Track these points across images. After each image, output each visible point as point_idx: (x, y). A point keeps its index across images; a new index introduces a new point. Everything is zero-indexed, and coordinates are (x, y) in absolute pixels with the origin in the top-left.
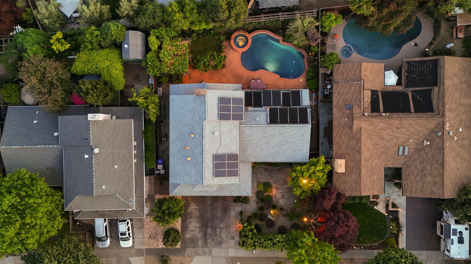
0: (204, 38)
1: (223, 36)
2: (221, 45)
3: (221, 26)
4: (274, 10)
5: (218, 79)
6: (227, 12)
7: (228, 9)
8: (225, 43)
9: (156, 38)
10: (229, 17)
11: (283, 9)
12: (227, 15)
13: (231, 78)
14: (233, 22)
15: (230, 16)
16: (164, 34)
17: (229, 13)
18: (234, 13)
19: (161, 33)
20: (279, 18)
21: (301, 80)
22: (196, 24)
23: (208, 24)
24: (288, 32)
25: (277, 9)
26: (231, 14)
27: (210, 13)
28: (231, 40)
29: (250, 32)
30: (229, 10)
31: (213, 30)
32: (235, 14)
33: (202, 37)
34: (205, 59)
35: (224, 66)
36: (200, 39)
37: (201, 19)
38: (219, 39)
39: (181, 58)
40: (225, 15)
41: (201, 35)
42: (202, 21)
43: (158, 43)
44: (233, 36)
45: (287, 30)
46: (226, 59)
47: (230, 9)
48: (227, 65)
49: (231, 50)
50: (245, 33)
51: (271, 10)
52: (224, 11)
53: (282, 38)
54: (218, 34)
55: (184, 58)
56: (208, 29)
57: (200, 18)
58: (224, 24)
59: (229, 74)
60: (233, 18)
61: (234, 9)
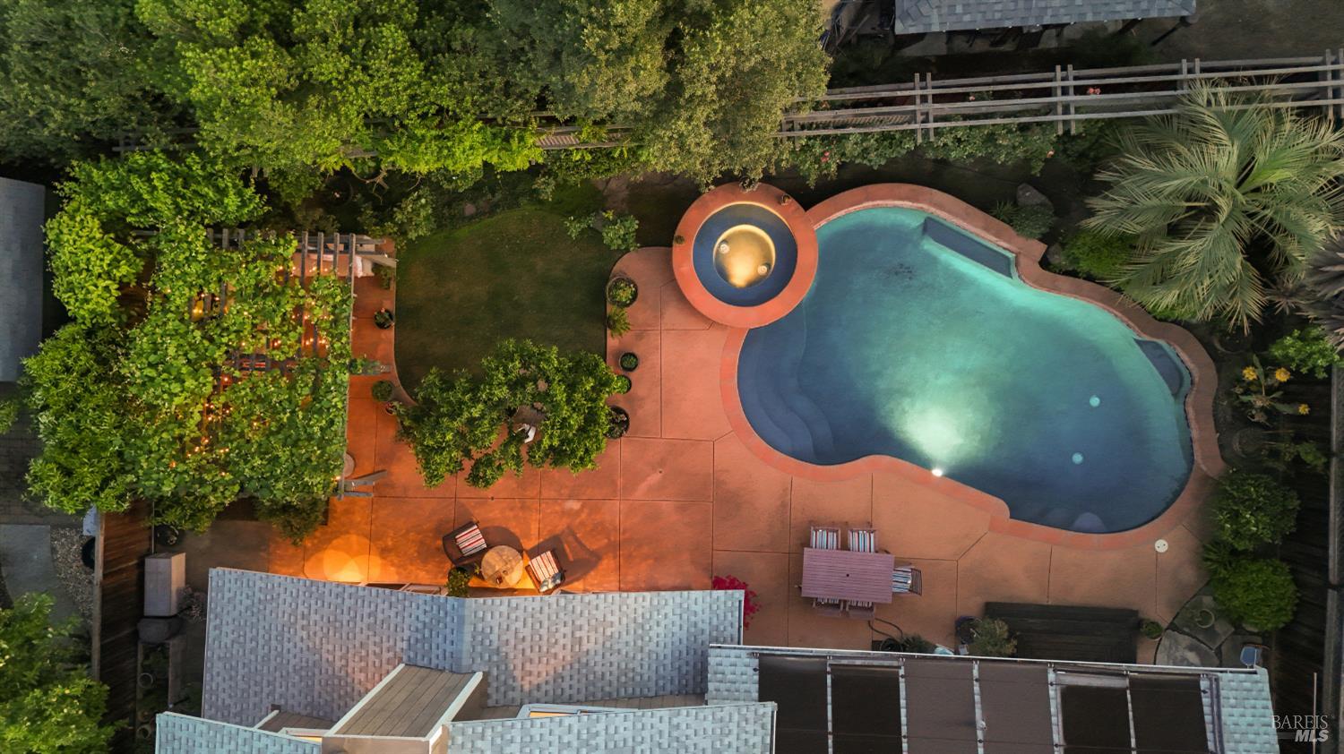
0: (488, 221)
1: (621, 216)
2: (604, 277)
3: (602, 155)
4: (981, 46)
5: (574, 505)
6: (652, 60)
7: (665, 32)
8: (635, 264)
9: (105, 228)
10: (670, 100)
11: (1050, 42)
12: (654, 81)
13: (667, 506)
14: (703, 142)
15: (675, 88)
16: (163, 203)
17: (670, 67)
18: (713, 68)
19: (136, 198)
20: (1050, 109)
21: (1161, 546)
22: (412, 137)
23: (507, 138)
24: (1104, 216)
25: (1002, 42)
26: (686, 73)
27: (516, 59)
28: (676, 247)
29: (808, 197)
30: (673, 41)
31: (550, 173)
32: (721, 79)
33: (479, 215)
34: (475, 400)
35: (620, 422)
36: (463, 232)
37: (449, 103)
38: (594, 235)
39: (292, 387)
40: (631, 87)
41: (473, 201)
42: (457, 119)
43: (115, 263)
44: (693, 220)
45: (1095, 202)
46: (633, 376)
47: (676, 36)
48: (644, 411)
49: (673, 316)
50: (779, 200)
51: (961, 45)
52: (623, 52)
53: (1041, 248)
54: (590, 201)
55: (315, 389)
56: (511, 168)
57: (442, 93)
58: (627, 144)
59: (655, 478)
60: (701, 114)
61: (714, 34)
